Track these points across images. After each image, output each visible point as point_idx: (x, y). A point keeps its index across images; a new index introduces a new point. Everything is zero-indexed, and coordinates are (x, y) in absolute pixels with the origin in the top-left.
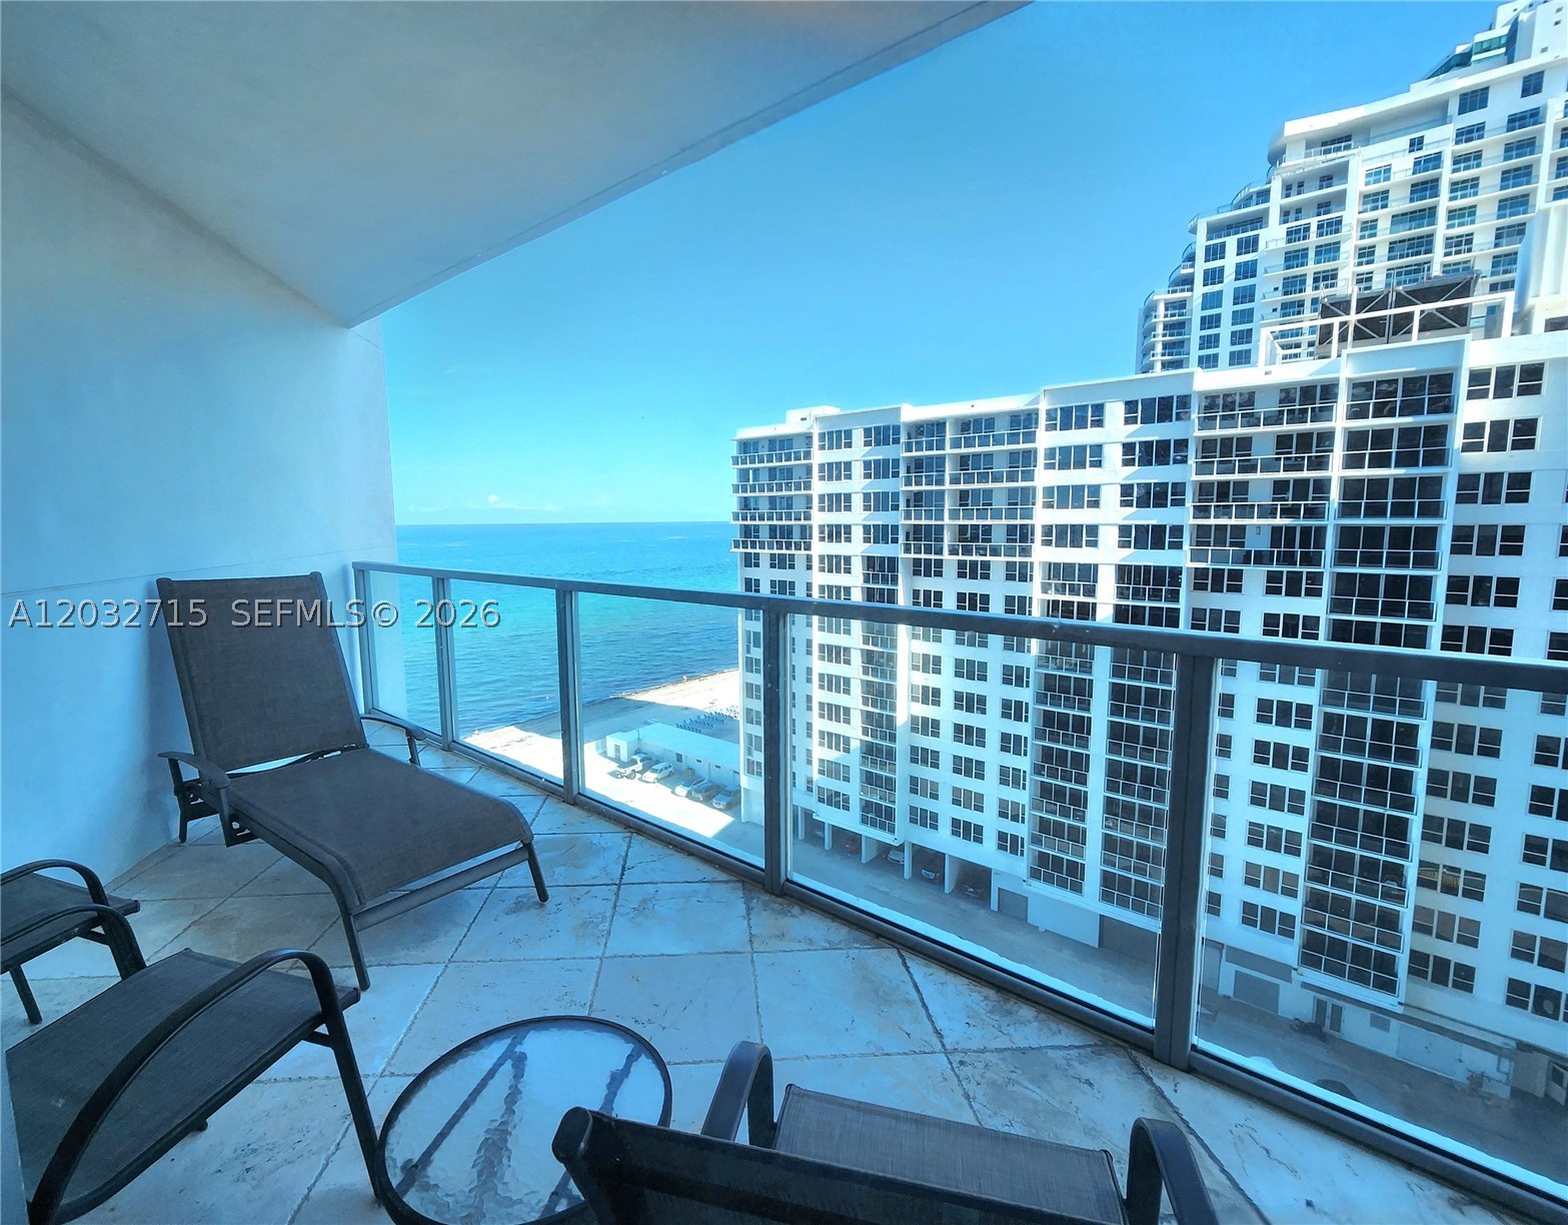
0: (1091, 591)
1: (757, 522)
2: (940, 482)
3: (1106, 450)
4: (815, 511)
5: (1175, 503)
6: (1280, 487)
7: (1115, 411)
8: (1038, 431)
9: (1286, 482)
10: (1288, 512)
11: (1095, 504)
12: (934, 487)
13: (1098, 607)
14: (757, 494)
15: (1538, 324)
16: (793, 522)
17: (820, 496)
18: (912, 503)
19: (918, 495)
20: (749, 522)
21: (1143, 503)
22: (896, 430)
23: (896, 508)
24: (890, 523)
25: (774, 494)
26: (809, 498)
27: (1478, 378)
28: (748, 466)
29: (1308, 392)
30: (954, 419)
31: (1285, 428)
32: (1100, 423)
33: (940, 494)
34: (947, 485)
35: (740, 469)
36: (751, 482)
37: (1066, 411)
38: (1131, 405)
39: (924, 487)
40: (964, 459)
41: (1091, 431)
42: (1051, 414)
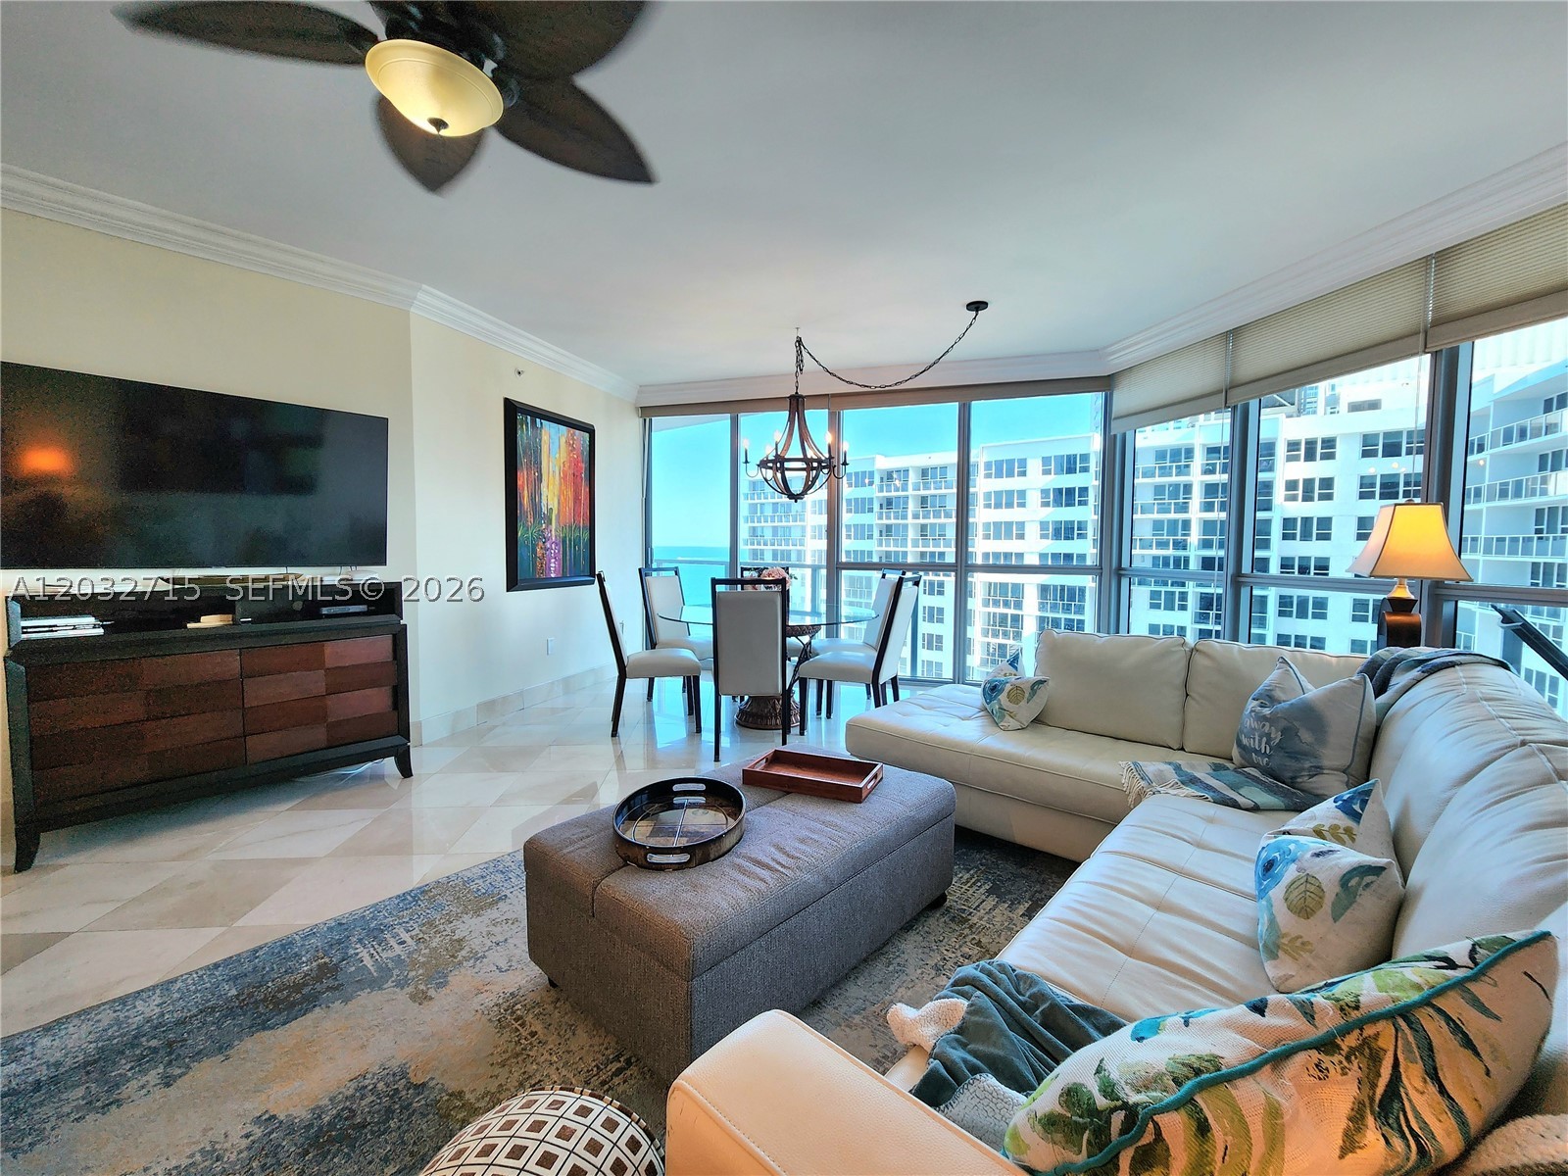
0: (1018, 605)
1: (762, 547)
2: (905, 517)
3: (1029, 495)
4: (808, 540)
5: (1080, 536)
6: (1157, 526)
7: (1034, 466)
8: (978, 478)
9: (1161, 522)
10: (1162, 545)
11: (1021, 536)
12: (900, 521)
13: (1025, 617)
14: (763, 524)
15: (1343, 407)
16: (791, 547)
17: (812, 526)
18: (884, 533)
19: (889, 528)
20: (756, 547)
21: (1057, 535)
22: (871, 474)
23: (870, 537)
24: (867, 549)
25: (776, 524)
26: (803, 528)
27: (1293, 446)
28: (756, 501)
29: (1176, 454)
30: (916, 468)
31: (1158, 480)
32: (1023, 474)
33: (906, 527)
34: (910, 520)
35: (750, 504)
36: (759, 514)
37: (999, 464)
38: (1046, 461)
39: (892, 521)
40: (924, 500)
41: (1016, 479)
42: (988, 465)
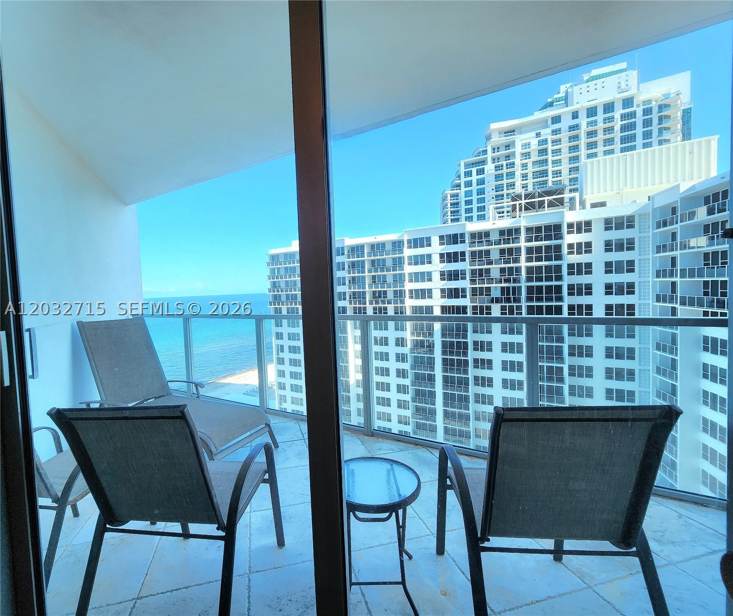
1: (280, 293)
2: (363, 272)
3: (433, 256)
5: (462, 278)
6: (502, 270)
7: (435, 240)
8: (404, 249)
9: (505, 269)
10: (507, 281)
11: (430, 280)
12: (361, 275)
14: (279, 280)
15: (588, 206)
18: (351, 281)
19: (354, 278)
20: (276, 293)
21: (449, 279)
22: (344, 249)
23: (344, 284)
24: (341, 291)
25: (288, 280)
27: (570, 226)
28: (275, 267)
29: (510, 231)
30: (368, 244)
31: (502, 246)
32: (429, 245)
33: (364, 277)
34: (367, 274)
35: (271, 268)
36: (276, 274)
37: (415, 240)
38: (441, 238)
39: (356, 275)
40: (373, 262)
41: (426, 248)
42: (409, 241)
